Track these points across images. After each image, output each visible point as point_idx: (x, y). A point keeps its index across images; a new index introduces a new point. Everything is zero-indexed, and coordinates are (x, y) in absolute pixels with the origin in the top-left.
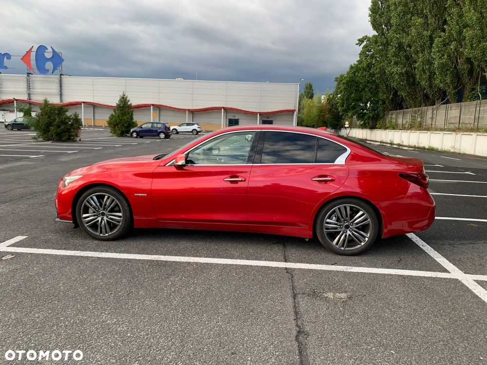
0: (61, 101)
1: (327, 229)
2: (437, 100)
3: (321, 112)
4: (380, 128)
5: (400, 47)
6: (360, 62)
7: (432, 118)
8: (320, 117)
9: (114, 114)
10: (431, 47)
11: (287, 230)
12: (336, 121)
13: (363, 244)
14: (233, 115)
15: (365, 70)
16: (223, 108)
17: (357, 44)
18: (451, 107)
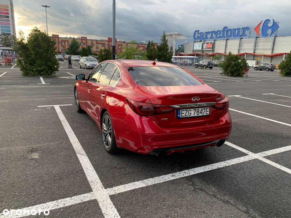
0: (272, 53)
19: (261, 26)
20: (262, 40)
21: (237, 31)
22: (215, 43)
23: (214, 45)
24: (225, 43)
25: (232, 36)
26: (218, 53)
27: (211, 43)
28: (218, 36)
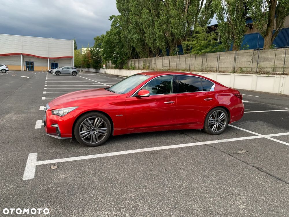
1: (210, 123)
2: (157, 54)
3: (85, 59)
4: (125, 69)
5: (137, 24)
6: (112, 30)
7: (155, 64)
8: (85, 62)
10: (153, 26)
12: (97, 64)
13: (223, 128)
15: (116, 35)
17: (109, 19)
18: (164, 58)
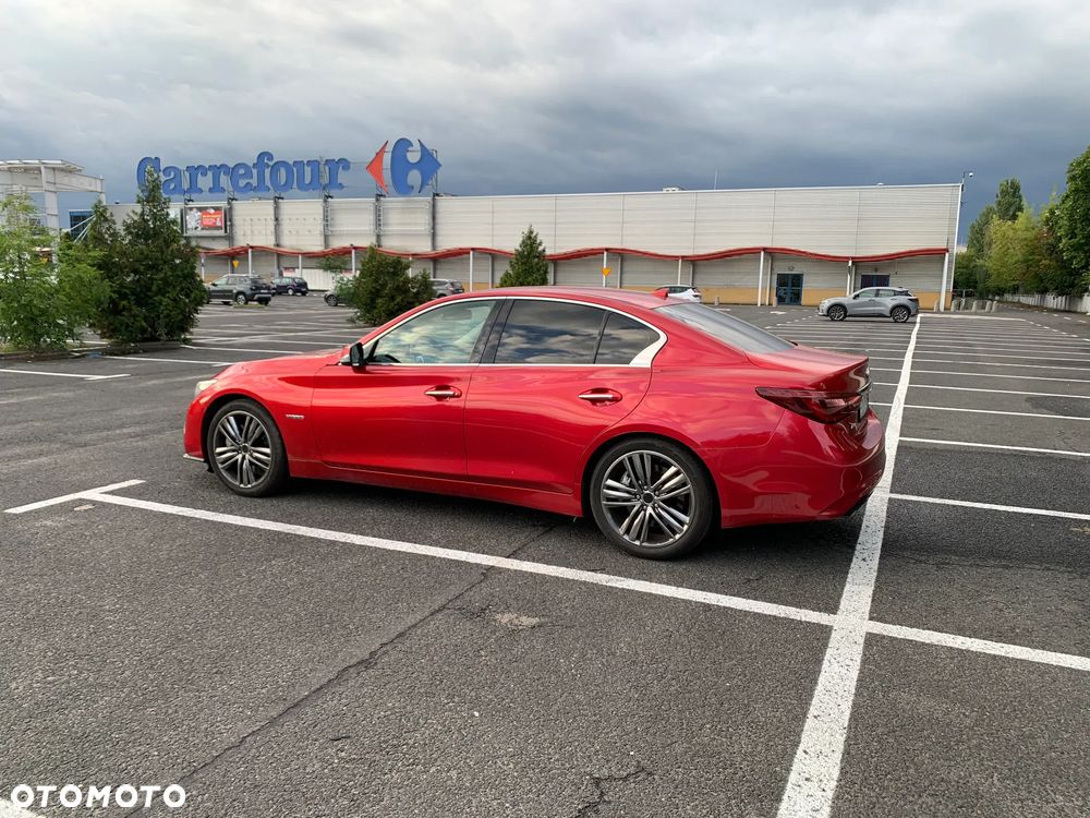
0: (434, 246)
1: (609, 499)
3: (1032, 254)
8: (1028, 268)
9: (511, 272)
11: (543, 500)
12: (1070, 275)
13: (677, 536)
14: (791, 264)
16: (764, 249)
19: (387, 158)
20: (395, 205)
21: (308, 170)
22: (231, 209)
23: (228, 217)
24: (272, 212)
25: (295, 186)
26: (252, 247)
27: (216, 209)
28: (242, 183)
